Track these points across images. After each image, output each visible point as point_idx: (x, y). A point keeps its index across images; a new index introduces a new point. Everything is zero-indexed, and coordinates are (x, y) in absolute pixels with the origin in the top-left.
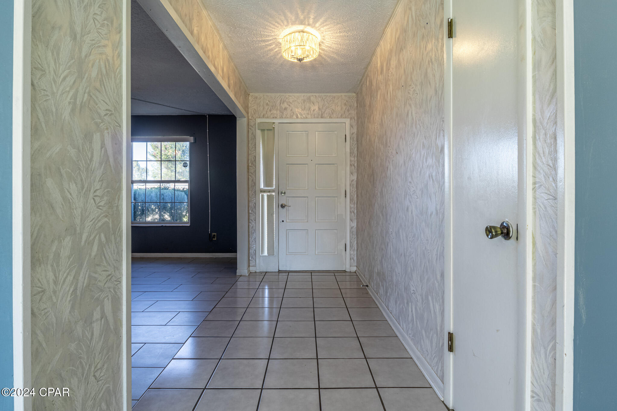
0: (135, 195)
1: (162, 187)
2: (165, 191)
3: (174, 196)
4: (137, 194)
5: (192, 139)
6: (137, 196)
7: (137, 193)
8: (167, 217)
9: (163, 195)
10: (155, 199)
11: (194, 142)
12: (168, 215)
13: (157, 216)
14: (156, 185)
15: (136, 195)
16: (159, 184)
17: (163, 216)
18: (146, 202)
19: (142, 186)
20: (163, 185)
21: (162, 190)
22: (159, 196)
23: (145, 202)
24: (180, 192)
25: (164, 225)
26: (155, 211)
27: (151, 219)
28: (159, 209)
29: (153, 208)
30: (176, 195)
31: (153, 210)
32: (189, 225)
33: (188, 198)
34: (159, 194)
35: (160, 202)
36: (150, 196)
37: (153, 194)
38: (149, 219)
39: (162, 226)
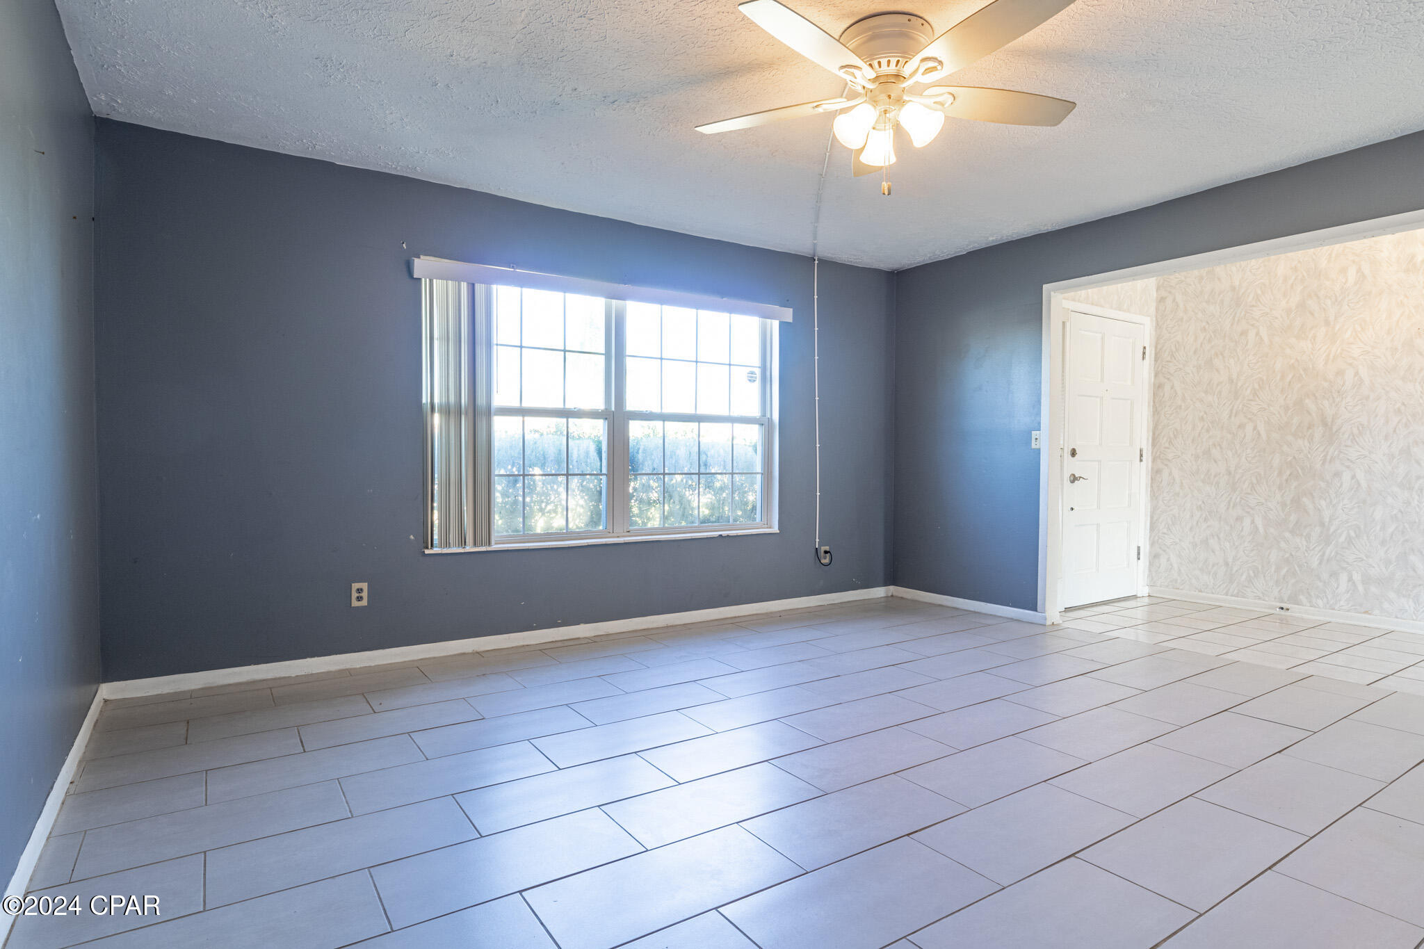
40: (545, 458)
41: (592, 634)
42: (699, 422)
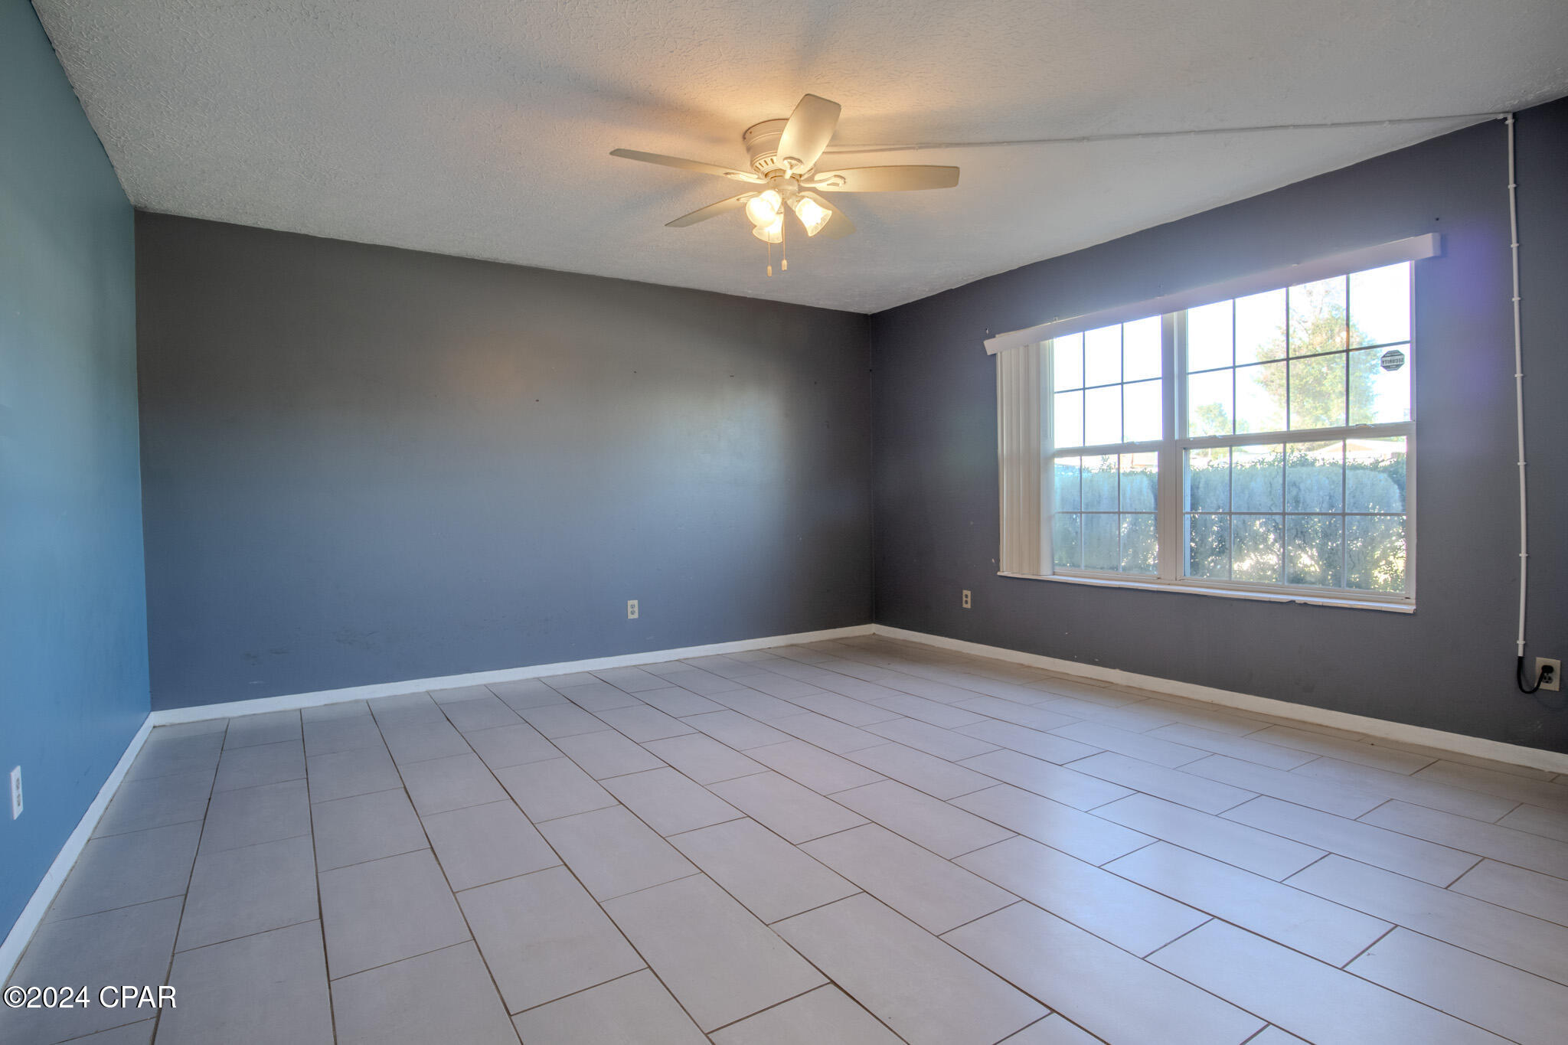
0: (1194, 488)
1: (1294, 457)
2: (1304, 469)
3: (1341, 489)
4: (1201, 485)
5: (1426, 244)
6: (1201, 492)
7: (1203, 481)
8: (1307, 561)
9: (1294, 484)
10: (1263, 502)
11: (1439, 253)
12: (1312, 557)
13: (1272, 559)
14: (1268, 453)
15: (1198, 488)
16: (1279, 447)
17: (1293, 560)
18: (1233, 510)
19: (1219, 458)
20: (1297, 450)
21: (1292, 466)
22: (1280, 492)
23: (1230, 514)
24: (1367, 472)
25: (1299, 599)
26: (1265, 540)
27: (1252, 567)
28: (1281, 538)
29: (1257, 533)
30: (1350, 483)
31: (1258, 539)
32: (1410, 608)
33: (1404, 499)
34: (1281, 481)
35: (1284, 514)
36: (1247, 492)
37: (1258, 485)
38: (1245, 565)
39: (1292, 602)
40: (1100, 496)
41: (1124, 682)
42: (1285, 443)
